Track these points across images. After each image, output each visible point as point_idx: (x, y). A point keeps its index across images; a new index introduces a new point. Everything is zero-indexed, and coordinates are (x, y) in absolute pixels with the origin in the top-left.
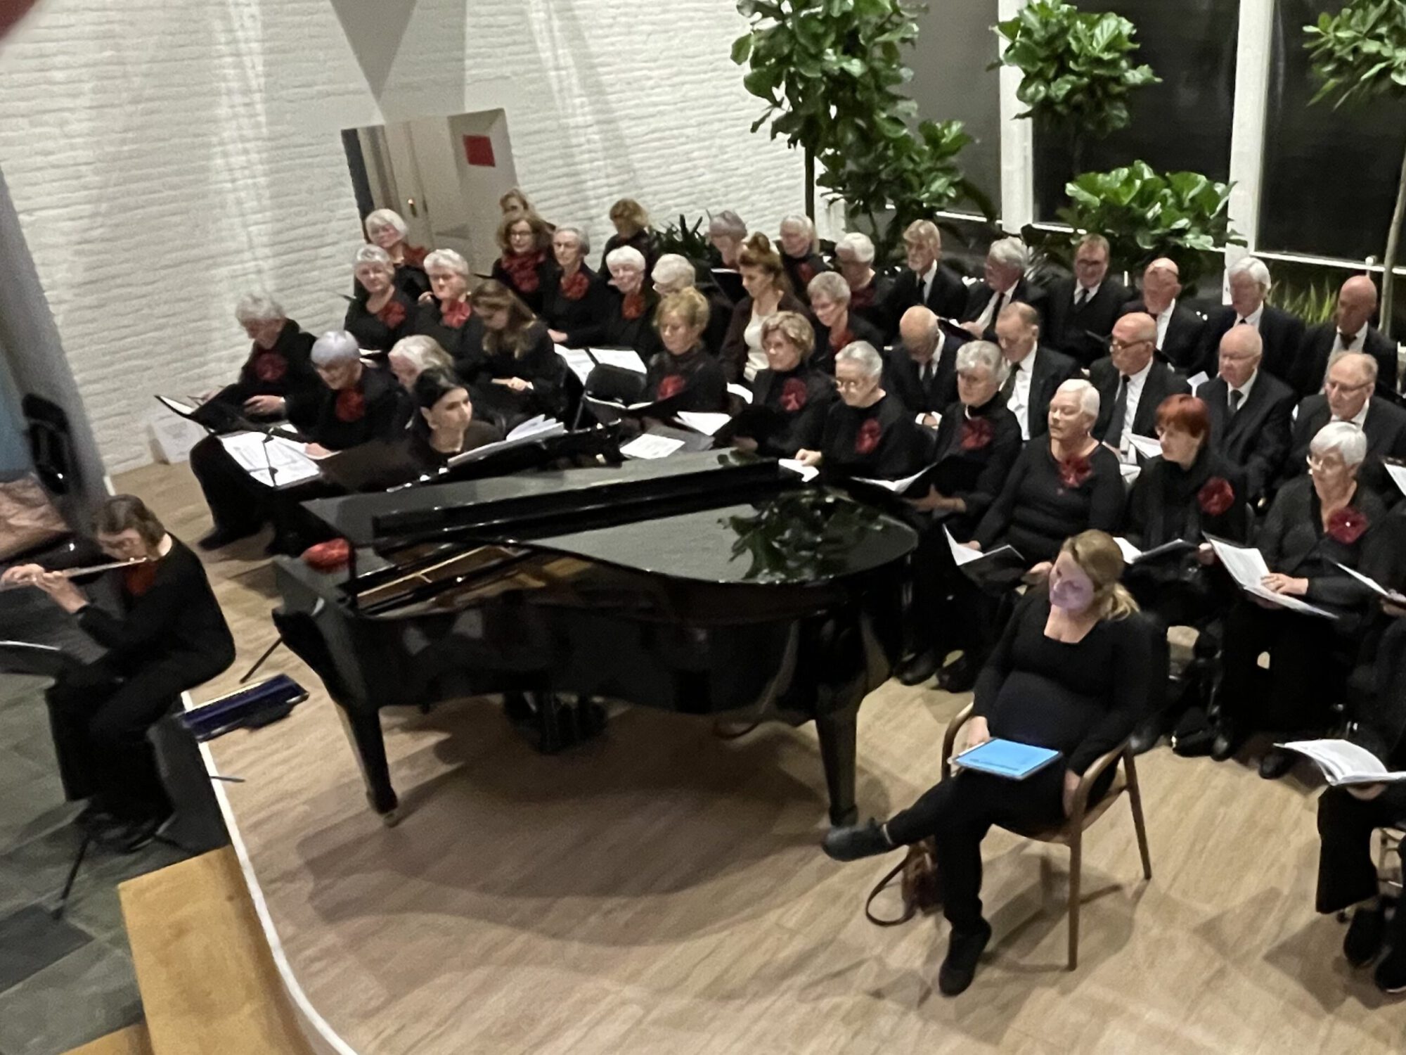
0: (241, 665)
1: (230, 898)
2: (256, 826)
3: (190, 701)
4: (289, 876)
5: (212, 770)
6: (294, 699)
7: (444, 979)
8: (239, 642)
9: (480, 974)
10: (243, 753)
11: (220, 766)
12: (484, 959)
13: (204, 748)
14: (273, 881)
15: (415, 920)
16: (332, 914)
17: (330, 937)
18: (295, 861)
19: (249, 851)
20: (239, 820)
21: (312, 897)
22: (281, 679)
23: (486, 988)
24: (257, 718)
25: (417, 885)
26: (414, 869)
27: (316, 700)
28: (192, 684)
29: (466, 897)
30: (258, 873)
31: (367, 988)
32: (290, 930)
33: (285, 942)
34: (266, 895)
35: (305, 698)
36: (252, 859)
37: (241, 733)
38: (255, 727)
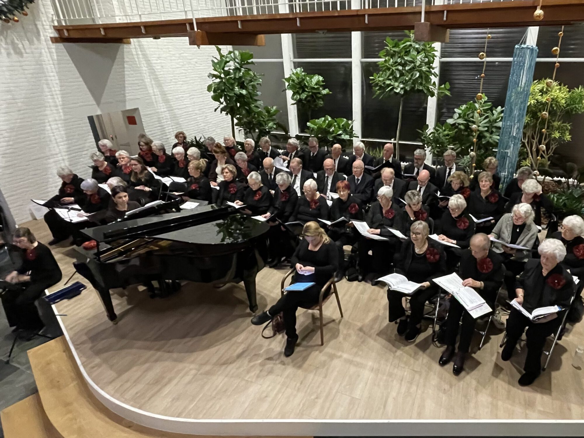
0: (64, 280)
1: (64, 352)
2: (71, 329)
3: (48, 292)
4: (83, 343)
5: (56, 312)
6: (82, 289)
7: (135, 369)
8: (63, 272)
9: (147, 365)
10: (66, 307)
11: (59, 312)
12: (146, 362)
13: (53, 306)
14: (78, 345)
15: (124, 352)
16: (98, 353)
17: (97, 360)
18: (84, 338)
19: (69, 336)
20: (66, 328)
21: (91, 348)
22: (77, 283)
24: (71, 295)
25: (124, 342)
26: (123, 337)
27: (89, 289)
28: (48, 287)
29: (139, 343)
30: (73, 343)
31: (111, 374)
32: (84, 359)
33: (83, 364)
34: (76, 349)
35: (86, 288)
36: (71, 339)
37: (65, 300)
38: (70, 298)
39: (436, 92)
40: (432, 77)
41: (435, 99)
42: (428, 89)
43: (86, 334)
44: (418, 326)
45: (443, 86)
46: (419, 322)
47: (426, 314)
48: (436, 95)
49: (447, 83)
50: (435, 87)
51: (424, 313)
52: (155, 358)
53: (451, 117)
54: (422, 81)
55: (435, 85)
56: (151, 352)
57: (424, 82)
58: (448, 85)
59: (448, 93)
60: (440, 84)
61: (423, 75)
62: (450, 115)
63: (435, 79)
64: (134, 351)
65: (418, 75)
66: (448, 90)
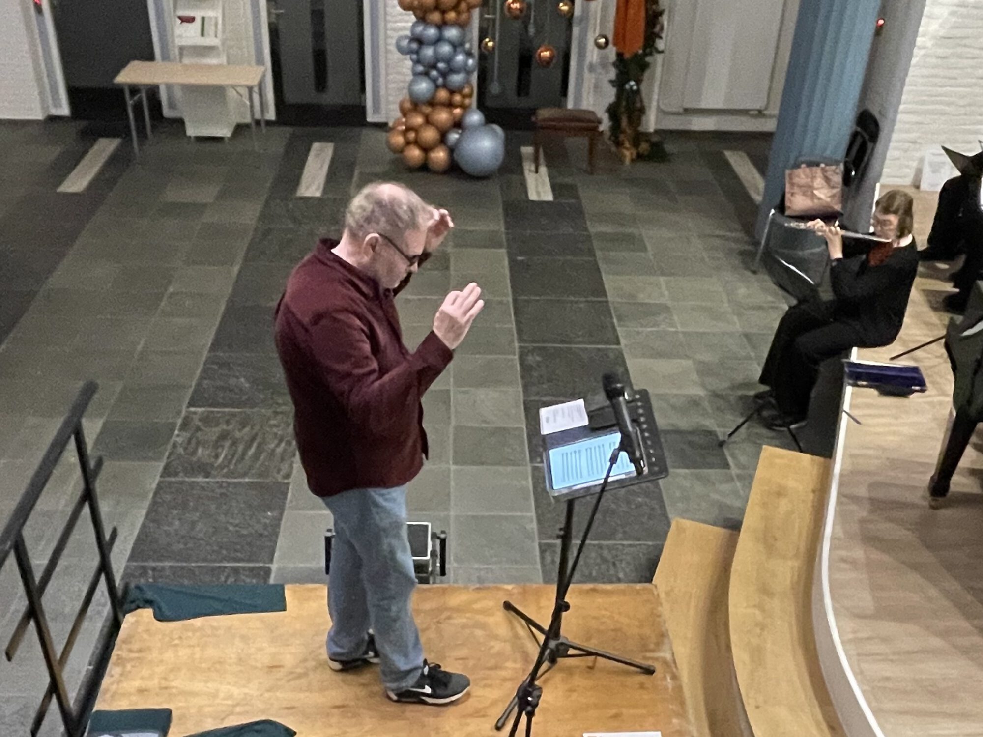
2: (852, 456)
3: (856, 355)
4: (855, 499)
5: (846, 406)
6: (917, 388)
7: (912, 628)
10: (868, 406)
11: (852, 406)
12: (945, 634)
13: (849, 390)
14: (845, 496)
15: (914, 578)
16: (870, 540)
17: (858, 553)
18: (862, 491)
20: (846, 447)
21: (862, 521)
22: (915, 370)
24: (889, 388)
25: (926, 557)
29: (954, 586)
30: (841, 485)
31: (865, 600)
33: (833, 538)
35: (922, 391)
36: (841, 475)
37: (874, 392)
52: (965, 641)
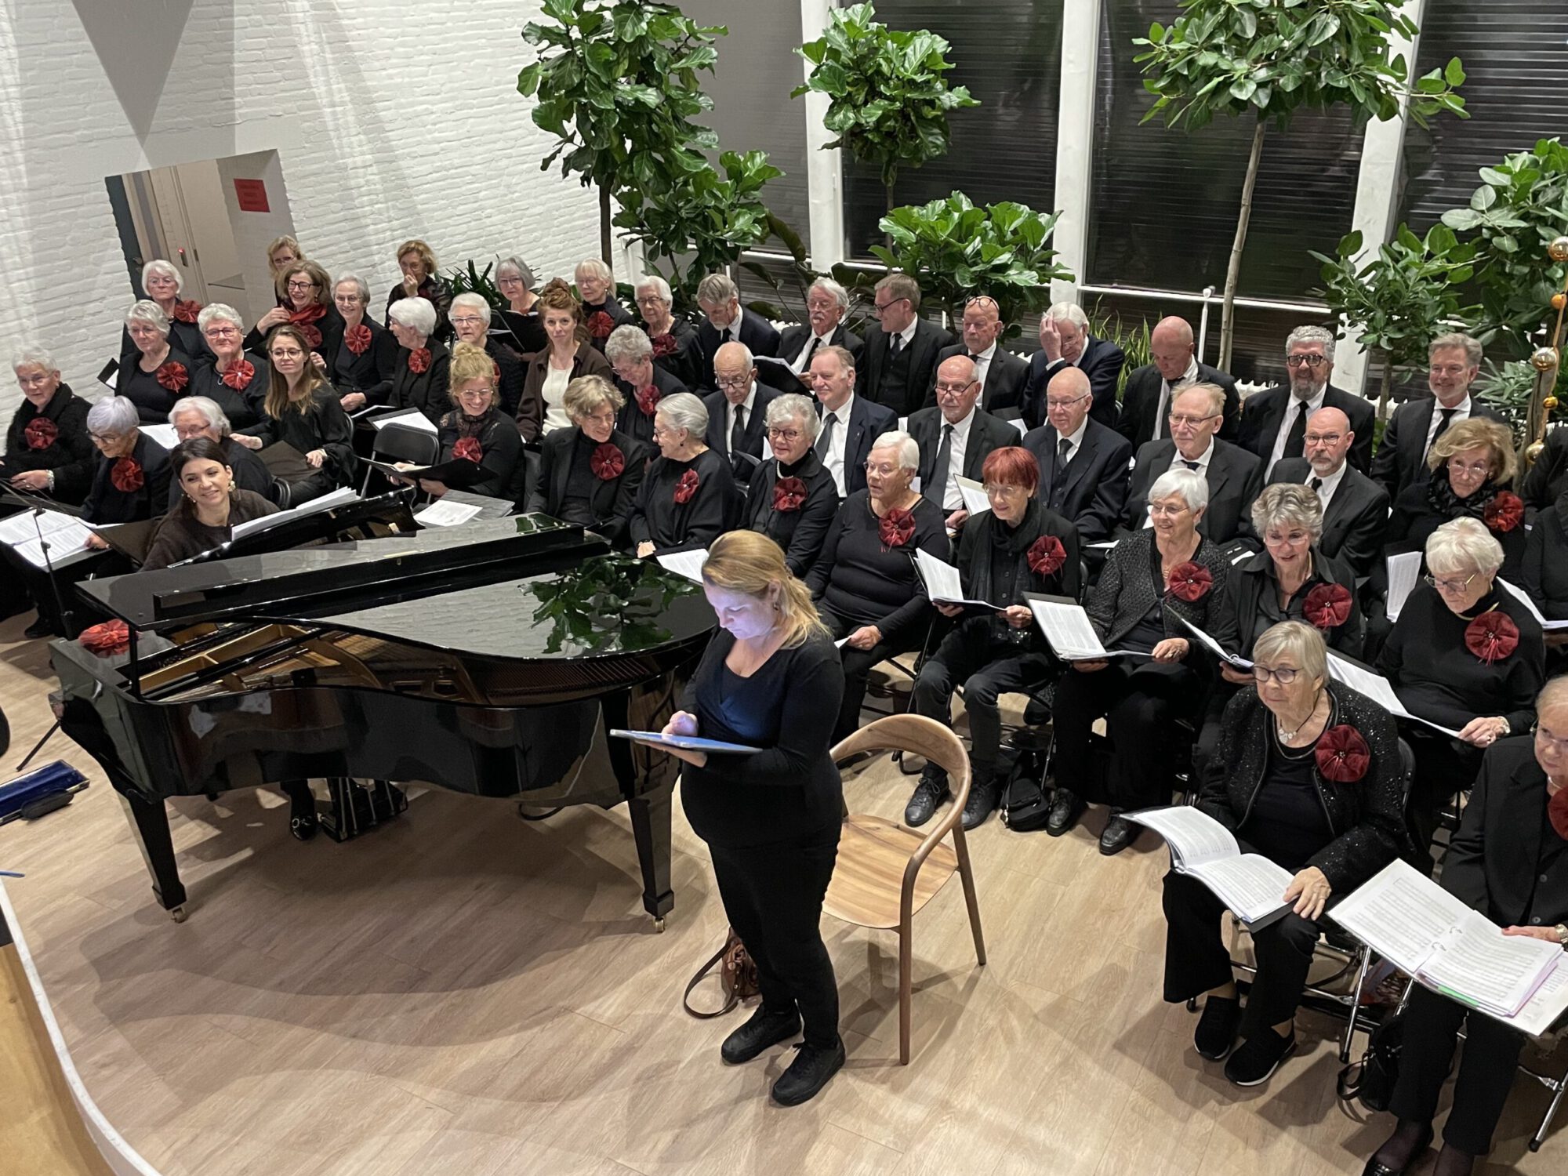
0: (17, 751)
2: (35, 924)
4: (72, 977)
6: (73, 788)
7: (238, 1085)
9: (277, 1078)
10: (21, 847)
12: (278, 1064)
14: (57, 982)
15: (205, 1023)
16: (120, 1015)
17: (117, 1042)
18: (79, 960)
19: (31, 951)
20: (19, 918)
21: (98, 998)
22: (59, 765)
23: (282, 1093)
24: (37, 807)
25: (208, 984)
26: (204, 969)
27: (98, 788)
29: (261, 994)
30: (41, 973)
31: (160, 1095)
32: (76, 1034)
33: (70, 1048)
34: (51, 996)
35: (86, 786)
36: (34, 958)
37: (19, 824)
38: (34, 817)
39: (1402, 98)
40: (1393, 38)
41: (1396, 124)
42: (1373, 89)
43: (85, 945)
44: (1281, 1029)
45: (1435, 75)
46: (1287, 1015)
47: (1315, 986)
48: (1402, 109)
49: (1456, 62)
50: (1400, 80)
51: (1308, 982)
52: (307, 1052)
53: (1466, 203)
54: (1349, 53)
55: (1404, 71)
56: (297, 1032)
57: (1356, 60)
58: (1456, 71)
59: (1455, 104)
60: (1423, 67)
61: (1357, 30)
62: (1456, 192)
63: (1401, 46)
64: (239, 1021)
65: (1333, 30)
66: (1455, 90)
